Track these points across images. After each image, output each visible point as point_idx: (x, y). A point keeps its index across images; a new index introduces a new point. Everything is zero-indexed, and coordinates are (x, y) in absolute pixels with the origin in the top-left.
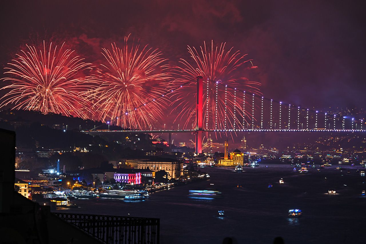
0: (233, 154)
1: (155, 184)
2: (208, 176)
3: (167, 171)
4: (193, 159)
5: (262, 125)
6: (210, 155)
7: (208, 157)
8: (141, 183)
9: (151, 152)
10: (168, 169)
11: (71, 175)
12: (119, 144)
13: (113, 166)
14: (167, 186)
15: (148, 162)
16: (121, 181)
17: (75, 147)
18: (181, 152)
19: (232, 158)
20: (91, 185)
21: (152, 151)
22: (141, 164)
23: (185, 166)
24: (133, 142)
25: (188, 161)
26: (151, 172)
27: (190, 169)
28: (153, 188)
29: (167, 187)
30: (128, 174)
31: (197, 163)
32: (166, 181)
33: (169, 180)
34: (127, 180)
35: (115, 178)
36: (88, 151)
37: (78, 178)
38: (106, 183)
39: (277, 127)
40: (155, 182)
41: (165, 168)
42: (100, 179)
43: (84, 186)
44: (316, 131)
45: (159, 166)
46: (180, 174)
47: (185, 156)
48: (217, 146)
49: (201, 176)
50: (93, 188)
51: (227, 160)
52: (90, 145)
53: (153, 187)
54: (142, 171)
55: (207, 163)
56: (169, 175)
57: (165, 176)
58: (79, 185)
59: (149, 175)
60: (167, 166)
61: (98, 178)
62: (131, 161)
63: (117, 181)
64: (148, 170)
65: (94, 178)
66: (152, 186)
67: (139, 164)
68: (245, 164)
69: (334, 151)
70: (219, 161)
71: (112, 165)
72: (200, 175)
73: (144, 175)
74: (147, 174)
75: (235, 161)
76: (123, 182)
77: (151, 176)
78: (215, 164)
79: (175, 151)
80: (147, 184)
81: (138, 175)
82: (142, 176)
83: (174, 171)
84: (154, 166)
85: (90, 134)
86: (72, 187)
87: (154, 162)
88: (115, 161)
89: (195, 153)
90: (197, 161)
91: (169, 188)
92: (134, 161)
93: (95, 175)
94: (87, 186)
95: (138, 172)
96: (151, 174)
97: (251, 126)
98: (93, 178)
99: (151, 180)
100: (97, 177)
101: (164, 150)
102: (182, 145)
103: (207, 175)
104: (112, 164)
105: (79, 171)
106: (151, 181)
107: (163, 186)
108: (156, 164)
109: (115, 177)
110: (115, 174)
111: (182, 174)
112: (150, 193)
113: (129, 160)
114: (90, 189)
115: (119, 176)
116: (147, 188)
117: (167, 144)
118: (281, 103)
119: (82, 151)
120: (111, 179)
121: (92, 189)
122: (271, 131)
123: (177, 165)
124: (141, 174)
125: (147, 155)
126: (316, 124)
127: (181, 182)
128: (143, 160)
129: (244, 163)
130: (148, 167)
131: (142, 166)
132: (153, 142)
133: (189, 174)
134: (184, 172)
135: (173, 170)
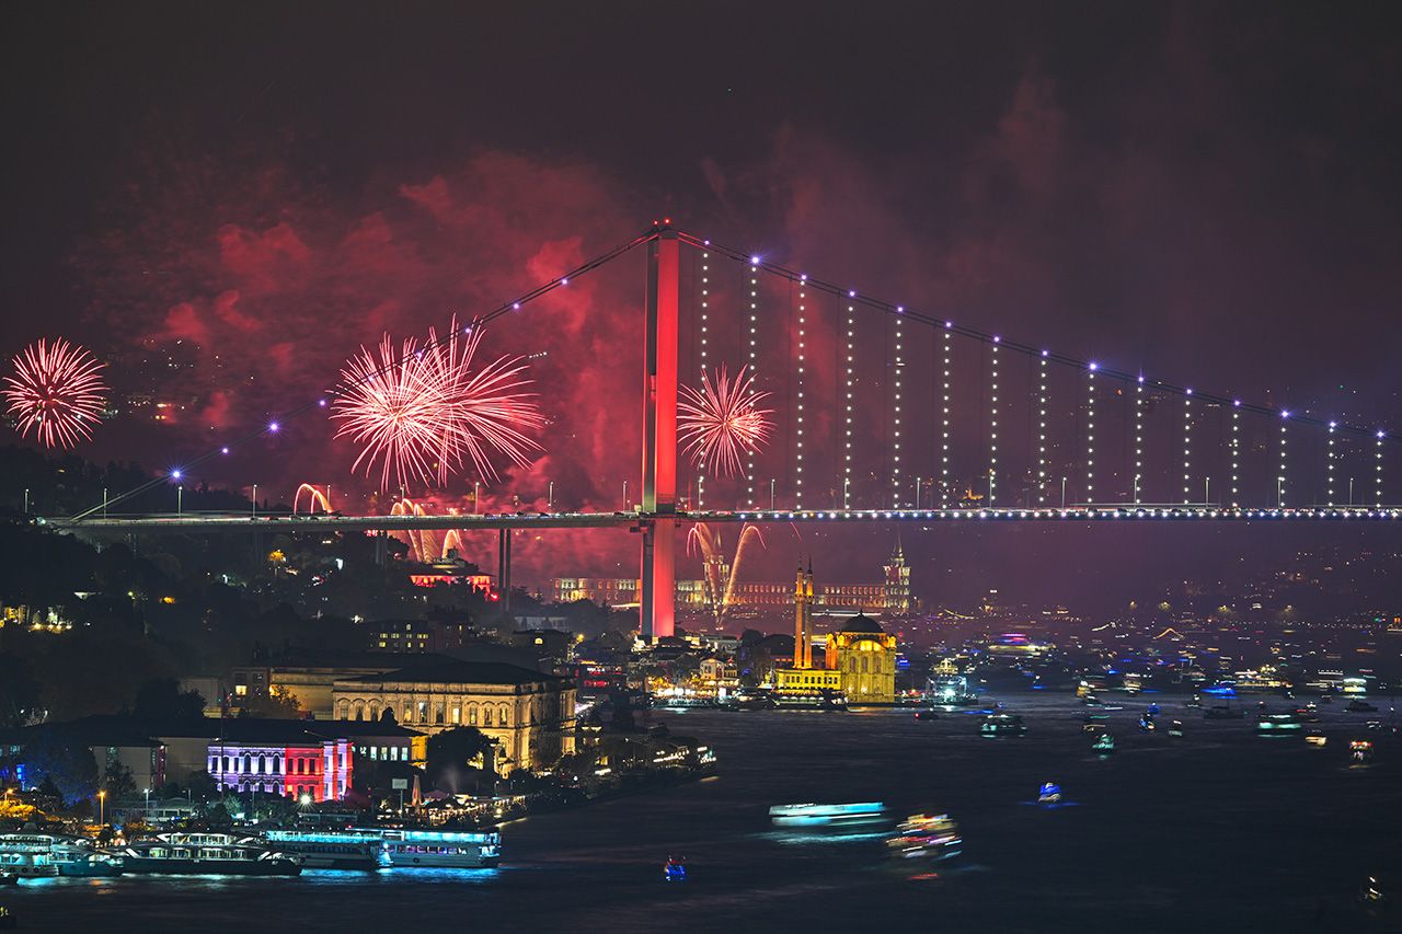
0: (841, 641)
1: (427, 802)
2: (706, 759)
3: (491, 734)
4: (625, 669)
5: (993, 485)
6: (716, 644)
7: (707, 654)
8: (349, 797)
9: (402, 631)
10: (496, 723)
12: (236, 591)
13: (202, 703)
14: (491, 810)
15: (386, 686)
16: (247, 786)
18: (562, 630)
19: (833, 664)
20: (84, 809)
21: (409, 627)
22: (352, 697)
23: (585, 707)
24: (305, 575)
25: (599, 677)
26: (403, 734)
27: (611, 719)
29: (488, 819)
30: (283, 750)
31: (651, 687)
32: (484, 784)
33: (499, 777)
34: (278, 782)
35: (215, 768)
36: (69, 627)
37: (19, 769)
38: (166, 792)
39: (1076, 498)
40: (426, 790)
41: (481, 715)
42: (134, 777)
43: (48, 811)
44: (1280, 517)
45: (445, 703)
46: (558, 745)
47: (586, 651)
49: (672, 757)
50: (97, 822)
51: (810, 674)
52: (80, 594)
53: (414, 814)
54: (357, 731)
55: (700, 686)
56: (503, 754)
57: (477, 760)
58: (22, 807)
59: (394, 750)
60: (488, 707)
61: (124, 772)
62: (296, 677)
63: (225, 787)
64: (388, 728)
65: (101, 771)
66: (412, 810)
67: (338, 696)
68: (904, 694)
69: (1377, 624)
70: (767, 674)
71: (197, 701)
72: (667, 754)
73: (368, 751)
74: (384, 750)
75: (852, 675)
76: (253, 789)
77: (404, 757)
79: (535, 623)
80: (384, 803)
81: (335, 750)
82: (355, 758)
83: (527, 731)
84: (421, 705)
85: (79, 536)
87: (420, 686)
88: (215, 682)
89: (640, 638)
90: (650, 680)
92: (314, 678)
93: (104, 754)
94: (64, 810)
95: (333, 739)
96: (405, 750)
97: (937, 490)
98: (97, 767)
99: (406, 781)
100: (118, 764)
101: (472, 619)
102: (569, 591)
103: (702, 754)
104: (195, 693)
105: (18, 732)
106: (405, 787)
107: (469, 809)
108: (433, 697)
109: (215, 761)
110: (211, 749)
111: (570, 745)
113: (285, 672)
114: (81, 830)
115: (237, 760)
117: (492, 588)
118: (1093, 367)
119: (37, 626)
120: (194, 773)
121: (89, 828)
122: (1044, 516)
123: (540, 699)
124: (354, 749)
125: (383, 645)
126: (1282, 479)
127: (566, 789)
128: (363, 672)
129: (898, 688)
130: (390, 709)
131: (357, 704)
132: (414, 579)
133: (604, 749)
134: (579, 735)
135: (519, 727)
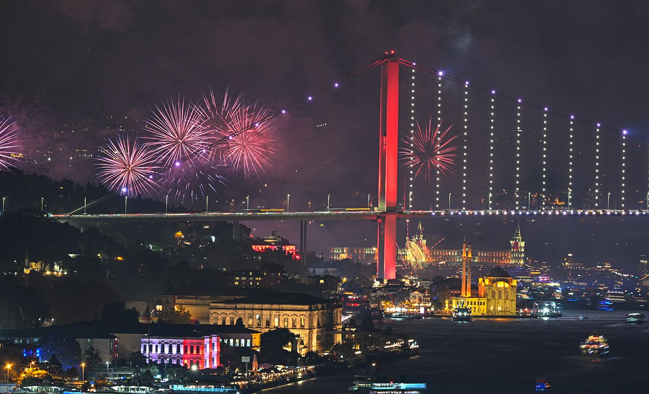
0: (487, 282)
1: (261, 370)
2: (413, 347)
3: (295, 332)
4: (369, 297)
5: (570, 197)
6: (419, 284)
7: (413, 289)
8: (218, 367)
9: (247, 276)
10: (298, 326)
11: (16, 341)
12: (156, 254)
13: (137, 315)
14: (295, 375)
15: (239, 306)
16: (162, 361)
17: (27, 261)
18: (335, 275)
19: (482, 295)
20: (73, 373)
21: (251, 274)
22: (219, 312)
23: (347, 318)
24: (195, 245)
25: (356, 301)
26: (247, 333)
27: (361, 324)
28: (255, 382)
29: (294, 379)
30: (182, 341)
31: (383, 307)
32: (292, 360)
33: (299, 356)
34: (179, 358)
35: (145, 351)
36: (66, 274)
37: (38, 351)
38: (118, 364)
39: (616, 204)
40: (260, 363)
41: (290, 322)
42: (101, 356)
43: (54, 374)
45: (271, 316)
46: (332, 339)
47: (347, 287)
48: (439, 258)
49: (395, 345)
50: (81, 380)
51: (470, 300)
52: (71, 255)
53: (253, 377)
54: (222, 331)
55: (410, 307)
56: (302, 343)
57: (288, 347)
58: (39, 372)
59: (243, 341)
60: (294, 318)
61: (95, 353)
62: (189, 301)
63: (150, 361)
64: (239, 329)
65: (83, 352)
66: (252, 374)
67: (212, 312)
68: (521, 311)
70: (447, 302)
71: (135, 315)
72: (392, 344)
73: (228, 342)
74: (237, 341)
75: (493, 301)
76: (166, 363)
77: (248, 345)
78: (433, 310)
79: (320, 272)
80: (237, 371)
81: (211, 341)
82: (221, 345)
83: (315, 331)
84: (258, 317)
85: (71, 223)
86: (19, 377)
87: (257, 306)
88: (145, 303)
89: (377, 280)
90: (383, 303)
91: (300, 380)
92: (199, 302)
93: (84, 343)
94: (61, 373)
95: (210, 335)
96: (249, 341)
97: (540, 200)
98: (80, 350)
99: (249, 358)
100: (92, 348)
101: (285, 270)
102: (338, 255)
103: (411, 344)
104: (134, 310)
105: (38, 330)
106: (249, 361)
107: (283, 374)
108: (264, 312)
109: (145, 347)
110: (143, 340)
111: (339, 339)
113: (183, 299)
114: (72, 384)
115: (157, 347)
116: (237, 380)
117: (296, 253)
118: (625, 132)
119: (48, 273)
120: (133, 354)
121: (76, 383)
122: (598, 214)
123: (323, 313)
124: (220, 340)
125: (237, 284)
127: (337, 363)
128: (226, 298)
129: (518, 308)
130: (241, 319)
131: (223, 316)
132: (254, 247)
133: (357, 341)
134: (344, 333)
135: (311, 329)
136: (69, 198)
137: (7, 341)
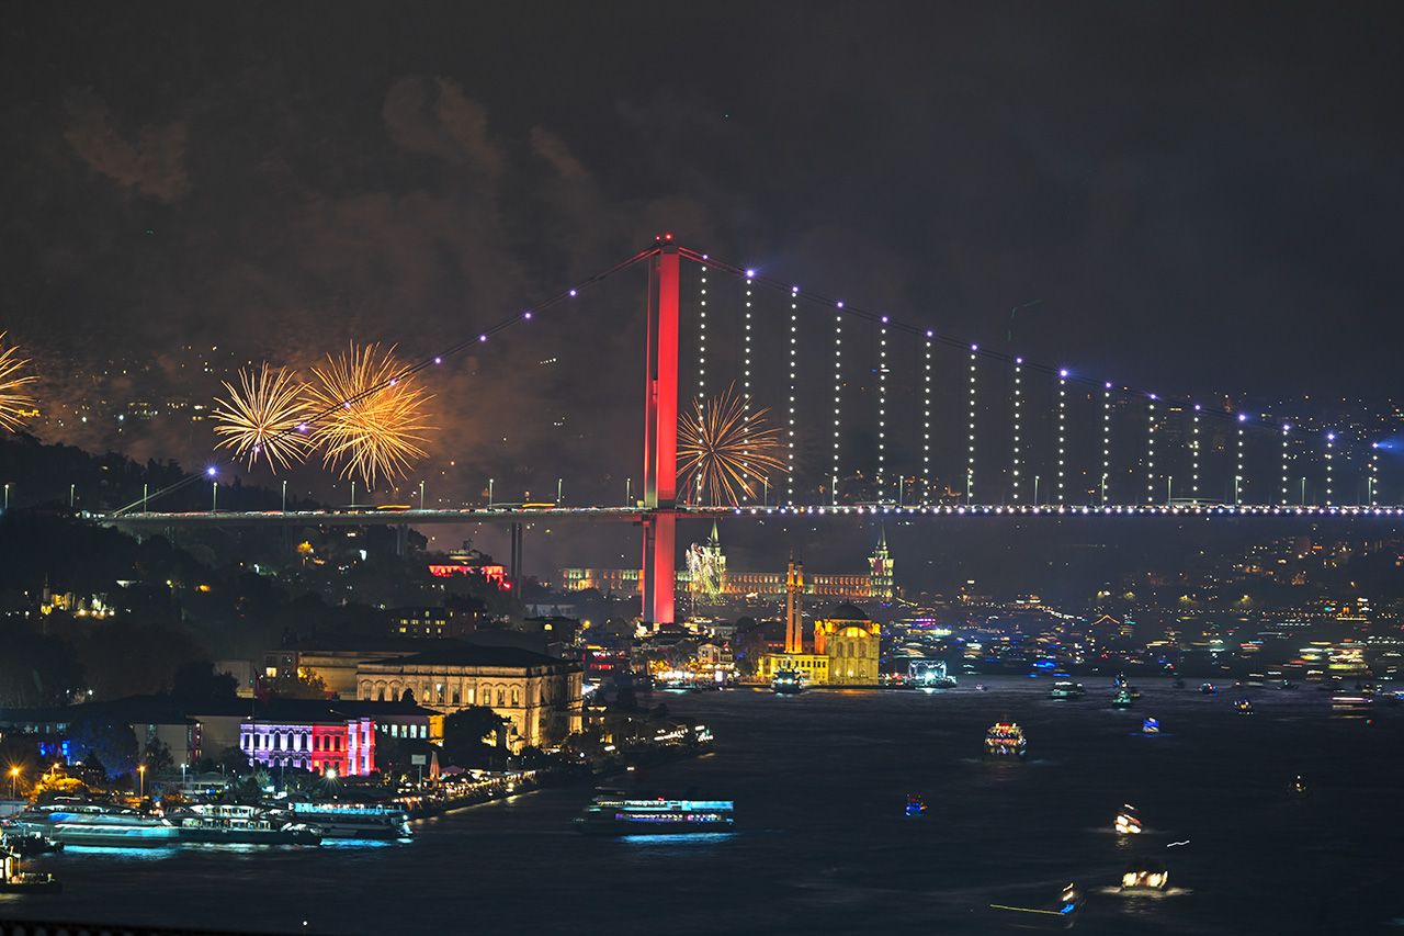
0: (829, 627)
1: (444, 776)
2: (703, 737)
3: (504, 713)
4: (628, 653)
5: (971, 483)
6: (713, 631)
7: (704, 640)
8: (371, 772)
9: (422, 618)
10: (508, 703)
11: (28, 729)
12: (266, 580)
13: (235, 684)
14: (504, 784)
15: (407, 669)
16: (277, 762)
17: (46, 592)
18: (570, 616)
19: (822, 649)
20: (126, 782)
21: (427, 614)
22: (374, 678)
23: (591, 688)
24: (332, 565)
25: (606, 661)
26: (421, 714)
27: (615, 699)
28: (434, 797)
29: (501, 793)
30: (310, 728)
31: (652, 670)
32: (497, 760)
33: (510, 753)
34: (305, 758)
35: (247, 744)
36: (112, 613)
37: (65, 746)
38: (202, 767)
39: (1048, 496)
40: (443, 766)
41: (495, 695)
42: (172, 753)
43: (93, 784)
44: (1237, 514)
45: (461, 685)
46: (565, 723)
47: (593, 636)
48: (747, 587)
49: (672, 735)
50: (137, 794)
51: (800, 659)
52: (122, 583)
53: (430, 789)
54: (379, 711)
55: (698, 669)
56: (514, 732)
57: (490, 738)
58: (67, 780)
59: (414, 728)
60: (501, 688)
61: (162, 748)
62: (322, 660)
63: (256, 762)
64: (408, 708)
65: (141, 748)
66: (430, 784)
67: (362, 678)
68: (888, 677)
69: (1327, 613)
70: (761, 661)
71: (231, 683)
72: (667, 733)
73: (390, 729)
74: (404, 728)
75: (839, 660)
76: (282, 764)
77: (423, 735)
78: (737, 674)
79: (544, 610)
80: (404, 778)
81: (359, 728)
82: (378, 735)
83: (537, 711)
84: (439, 687)
85: (121, 528)
86: (33, 788)
87: (437, 669)
88: (248, 663)
89: (642, 625)
90: (652, 664)
91: (511, 794)
92: (340, 661)
93: (144, 732)
94: (104, 783)
95: (357, 717)
96: (424, 728)
97: (919, 487)
98: (137, 743)
99: (424, 757)
100: (156, 740)
101: (486, 607)
102: (576, 581)
103: (700, 732)
104: (229, 675)
105: (64, 710)
106: (423, 762)
107: (483, 784)
108: (450, 679)
109: (247, 738)
110: (243, 727)
111: (577, 724)
112: (419, 821)
113: (312, 656)
114: (122, 802)
115: (267, 737)
116: (405, 794)
117: (504, 577)
118: (1064, 373)
119: (82, 612)
120: (228, 749)
121: (129, 800)
122: (1018, 512)
123: (550, 681)
124: (376, 727)
125: (404, 630)
126: (1239, 478)
127: (573, 765)
128: (385, 655)
129: (883, 669)
130: (410, 691)
131: (379, 685)
132: (432, 569)
133: (609, 728)
134: (585, 714)
135: (529, 707)
136: (118, 485)
137: (12, 728)
